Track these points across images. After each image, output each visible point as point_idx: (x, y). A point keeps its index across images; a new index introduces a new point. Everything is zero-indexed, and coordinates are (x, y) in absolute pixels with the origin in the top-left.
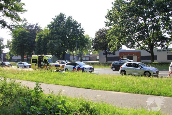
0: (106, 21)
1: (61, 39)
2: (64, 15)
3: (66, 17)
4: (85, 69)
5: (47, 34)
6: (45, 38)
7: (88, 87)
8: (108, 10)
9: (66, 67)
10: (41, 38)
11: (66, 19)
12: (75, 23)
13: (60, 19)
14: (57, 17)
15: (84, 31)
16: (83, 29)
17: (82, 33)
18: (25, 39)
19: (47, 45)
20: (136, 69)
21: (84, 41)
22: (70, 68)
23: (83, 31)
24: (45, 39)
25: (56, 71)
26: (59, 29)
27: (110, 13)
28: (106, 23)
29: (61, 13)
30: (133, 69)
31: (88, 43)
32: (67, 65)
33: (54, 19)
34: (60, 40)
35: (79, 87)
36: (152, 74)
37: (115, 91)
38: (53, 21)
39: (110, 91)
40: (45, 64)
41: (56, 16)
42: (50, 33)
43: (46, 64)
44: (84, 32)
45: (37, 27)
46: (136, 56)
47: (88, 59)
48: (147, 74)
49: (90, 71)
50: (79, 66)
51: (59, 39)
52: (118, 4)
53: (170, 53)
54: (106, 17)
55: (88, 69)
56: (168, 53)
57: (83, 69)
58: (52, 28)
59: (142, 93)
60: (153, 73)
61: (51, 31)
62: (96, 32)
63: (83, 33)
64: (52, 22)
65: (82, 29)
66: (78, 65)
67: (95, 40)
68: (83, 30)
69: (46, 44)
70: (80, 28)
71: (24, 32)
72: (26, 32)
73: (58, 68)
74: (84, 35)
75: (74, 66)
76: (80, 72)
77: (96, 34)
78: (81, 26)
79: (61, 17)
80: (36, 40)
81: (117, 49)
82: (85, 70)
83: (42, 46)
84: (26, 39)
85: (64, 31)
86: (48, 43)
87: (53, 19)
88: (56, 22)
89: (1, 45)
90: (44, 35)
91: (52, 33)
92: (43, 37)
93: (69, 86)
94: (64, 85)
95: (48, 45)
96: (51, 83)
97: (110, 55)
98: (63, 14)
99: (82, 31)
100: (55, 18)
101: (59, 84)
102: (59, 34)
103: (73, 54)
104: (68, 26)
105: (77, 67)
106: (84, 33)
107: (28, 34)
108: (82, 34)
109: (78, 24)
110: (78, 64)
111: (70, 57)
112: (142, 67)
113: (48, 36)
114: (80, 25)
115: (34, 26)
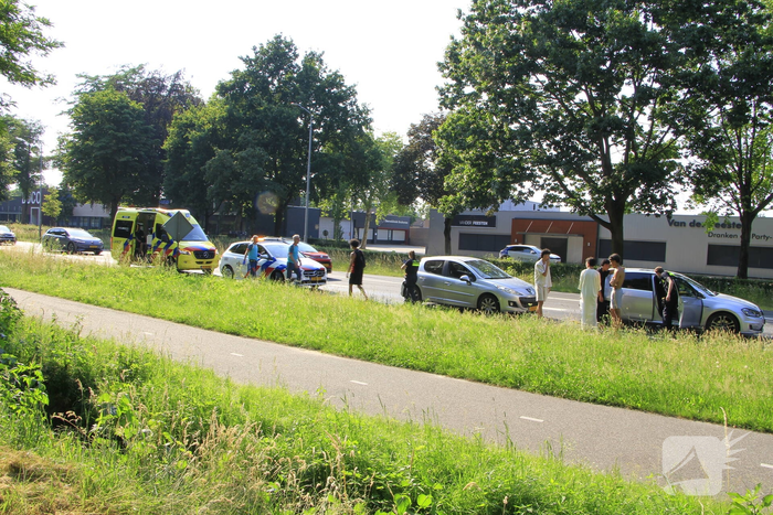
0: (444, 87)
1: (265, 146)
2: (289, 45)
3: (296, 56)
5: (212, 121)
6: (200, 137)
7: (235, 328)
8: (452, 38)
10: (187, 140)
11: (299, 62)
12: (335, 80)
13: (270, 60)
14: (264, 52)
15: (369, 116)
16: (365, 111)
17: (360, 126)
18: (123, 137)
19: (207, 166)
21: (366, 158)
23: (364, 119)
24: (199, 141)
25: (201, 272)
26: (260, 105)
27: (453, 55)
28: (442, 92)
29: (279, 37)
30: (444, 281)
32: (229, 250)
33: (247, 61)
34: (259, 151)
35: (209, 329)
36: (504, 304)
37: (307, 347)
38: (243, 68)
39: (292, 345)
40: (159, 243)
41: (258, 50)
42: (223, 120)
43: (163, 244)
44: (371, 120)
45: (182, 87)
48: (487, 303)
49: (309, 279)
51: (257, 145)
52: (482, 19)
53: (719, 236)
54: (442, 67)
56: (711, 235)
58: (235, 98)
60: (509, 302)
61: (229, 111)
62: (413, 126)
63: (364, 128)
64: (236, 73)
65: (361, 108)
66: (266, 256)
68: (367, 113)
69: (203, 164)
70: (351, 104)
71: (122, 108)
72: (128, 107)
73: (205, 261)
74: (367, 135)
77: (411, 133)
78: (357, 97)
79: (278, 54)
80: (166, 145)
83: (188, 169)
84: (127, 138)
85: (283, 112)
86: (209, 162)
87: (241, 58)
88: (250, 73)
89: (33, 155)
90: (200, 126)
91: (231, 120)
92: (193, 134)
93: (183, 322)
94: (170, 320)
95: (210, 168)
96: (136, 310)
97: (472, 225)
98: (289, 40)
100: (253, 56)
101: (159, 313)
102: (259, 126)
104: (299, 94)
105: (262, 261)
106: (371, 125)
107: (137, 114)
108: (361, 131)
109: (344, 89)
110: (266, 253)
112: (473, 278)
113: (214, 131)
114: (351, 92)
115: (168, 84)
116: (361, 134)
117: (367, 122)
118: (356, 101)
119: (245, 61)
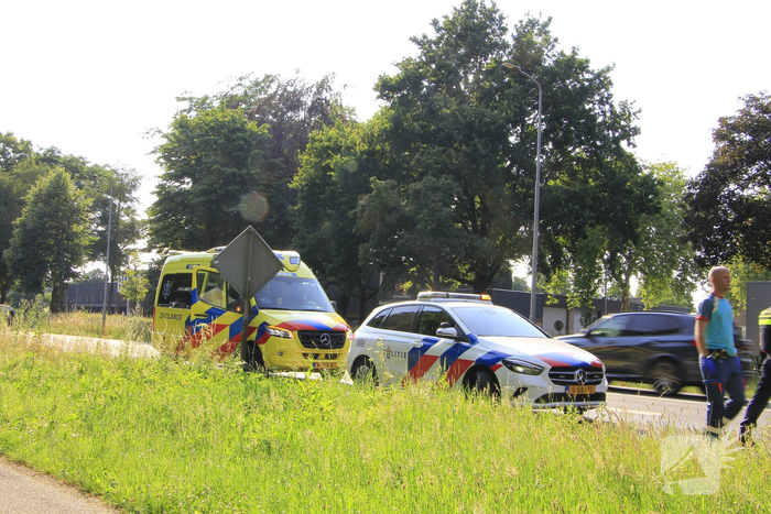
1: (455, 172)
2: (490, 15)
3: (504, 30)
4: (511, 366)
6: (347, 163)
9: (361, 342)
10: (328, 168)
11: (508, 38)
12: (571, 66)
13: (460, 40)
14: (450, 26)
15: (632, 125)
16: (626, 114)
17: (617, 141)
18: (234, 174)
21: (630, 191)
22: (389, 353)
23: (623, 128)
31: (658, 210)
32: (370, 324)
33: (422, 43)
41: (441, 24)
42: (387, 135)
44: (636, 131)
45: (327, 102)
49: (561, 389)
50: (461, 337)
51: (442, 171)
55: (536, 370)
61: (396, 120)
63: (623, 144)
64: (405, 63)
65: (618, 110)
66: (452, 331)
67: (705, 182)
68: (628, 119)
69: (350, 208)
71: (234, 131)
72: (242, 129)
74: (630, 157)
75: (415, 339)
77: (719, 136)
78: (612, 91)
80: (296, 183)
83: (330, 218)
84: (241, 176)
85: (484, 116)
86: (363, 201)
87: (414, 40)
90: (348, 148)
91: (399, 134)
92: (338, 159)
95: (363, 211)
98: (488, 5)
99: (622, 126)
100: (432, 36)
102: (447, 141)
105: (442, 345)
106: (636, 139)
107: (260, 142)
108: (619, 149)
109: (587, 76)
110: (452, 324)
113: (371, 153)
114: (601, 82)
115: (308, 100)
116: (620, 153)
117: (629, 133)
118: (610, 96)
119: (420, 43)
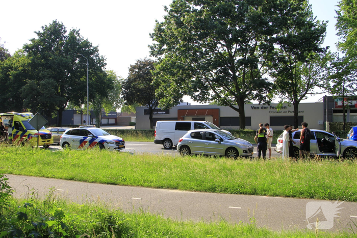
0: (153, 45)
1: (55, 78)
2: (61, 26)
3: (65, 32)
4: (107, 142)
5: (24, 65)
6: (17, 74)
7: (112, 180)
8: (156, 21)
9: (65, 138)
10: (9, 75)
11: (67, 34)
12: (87, 44)
13: (52, 34)
14: (46, 29)
15: (104, 62)
17: (101, 67)
19: (23, 89)
20: (210, 143)
21: (105, 83)
22: (73, 141)
23: (102, 63)
24: (16, 76)
26: (50, 56)
27: (159, 29)
28: (152, 48)
29: (56, 22)
30: (204, 142)
31: (113, 88)
32: (66, 134)
33: (39, 34)
34: (51, 80)
35: (93, 182)
36: (241, 152)
37: (168, 188)
38: (37, 37)
39: (158, 188)
40: (17, 132)
41: (44, 28)
42: (29, 65)
43: (20, 133)
44: (106, 64)
46: (212, 117)
47: (112, 121)
48: (232, 153)
50: (94, 136)
51: (50, 77)
52: (176, 12)
53: (274, 112)
54: (152, 36)
55: (113, 143)
56: (271, 112)
57: (102, 144)
58: (35, 54)
59: (221, 191)
60: (244, 151)
61: (33, 60)
62: (131, 66)
63: (102, 68)
64: (33, 40)
65: (100, 58)
66: (91, 135)
67: (127, 82)
68: (103, 61)
69: (18, 89)
70: (96, 56)
74: (104, 72)
75: (81, 137)
76: (96, 150)
77: (130, 70)
78: (99, 52)
79: (55, 31)
81: (174, 101)
82: (105, 144)
83: (10, 91)
85: (62, 60)
86: (24, 87)
87: (36, 32)
88: (42, 41)
90: (15, 68)
91: (34, 65)
92: (13, 72)
93: (71, 179)
94: (61, 179)
96: (31, 174)
97: (158, 114)
98: (61, 23)
99: (102, 62)
100: (42, 31)
101: (50, 175)
102: (49, 67)
103: (80, 111)
104: (70, 51)
105: (89, 138)
106: (106, 67)
108: (101, 69)
109: (92, 48)
110: (91, 134)
111: (73, 117)
112: (221, 140)
113: (24, 70)
114: (96, 50)
116: (101, 71)
117: (104, 65)
118: (98, 54)
